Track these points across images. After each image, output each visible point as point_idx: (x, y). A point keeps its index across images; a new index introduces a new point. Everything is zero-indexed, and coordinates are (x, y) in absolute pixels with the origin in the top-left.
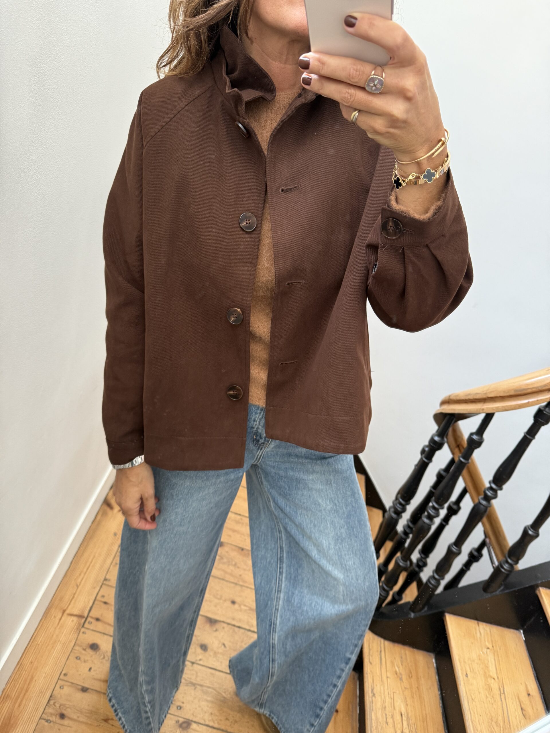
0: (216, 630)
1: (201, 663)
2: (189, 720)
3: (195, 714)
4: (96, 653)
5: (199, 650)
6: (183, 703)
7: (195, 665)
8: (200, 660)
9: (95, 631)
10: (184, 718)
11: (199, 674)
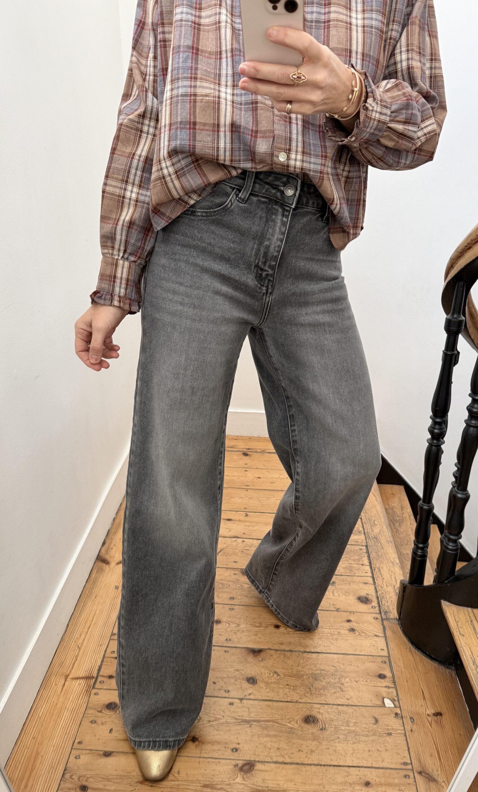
0: (262, 661)
1: (252, 697)
2: (249, 760)
3: (256, 753)
4: (116, 712)
5: (246, 685)
6: (239, 744)
7: (244, 701)
8: (250, 694)
9: (110, 689)
10: (244, 760)
11: (251, 710)
